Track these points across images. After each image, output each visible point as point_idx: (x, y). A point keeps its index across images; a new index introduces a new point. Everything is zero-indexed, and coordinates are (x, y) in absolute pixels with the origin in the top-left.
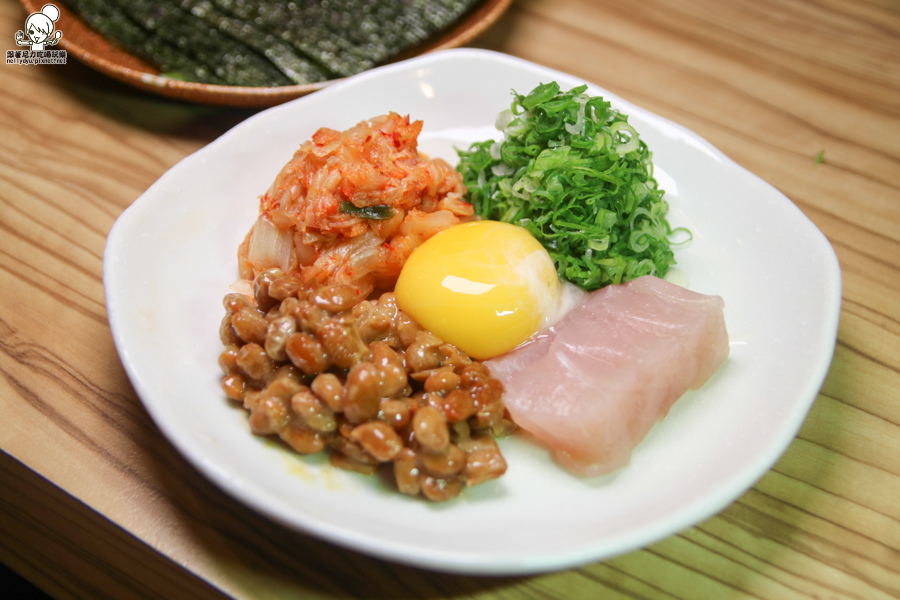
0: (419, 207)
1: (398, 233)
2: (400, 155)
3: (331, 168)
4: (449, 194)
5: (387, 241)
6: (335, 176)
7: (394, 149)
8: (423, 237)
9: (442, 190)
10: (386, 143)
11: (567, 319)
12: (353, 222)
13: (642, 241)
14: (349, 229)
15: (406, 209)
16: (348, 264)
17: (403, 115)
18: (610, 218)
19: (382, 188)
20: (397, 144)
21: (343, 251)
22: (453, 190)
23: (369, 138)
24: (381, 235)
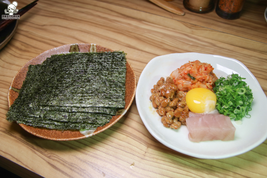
0: (201, 82)
1: (194, 84)
2: (204, 72)
3: (190, 67)
4: (209, 83)
5: (193, 84)
6: (190, 69)
7: (205, 70)
8: (199, 87)
9: (208, 81)
10: (203, 69)
11: (209, 115)
12: (188, 77)
13: (236, 112)
14: (187, 78)
15: (198, 80)
16: (183, 84)
17: (211, 65)
18: (231, 103)
19: (196, 75)
20: (206, 69)
21: (184, 81)
22: (210, 83)
23: (201, 66)
24: (192, 82)
